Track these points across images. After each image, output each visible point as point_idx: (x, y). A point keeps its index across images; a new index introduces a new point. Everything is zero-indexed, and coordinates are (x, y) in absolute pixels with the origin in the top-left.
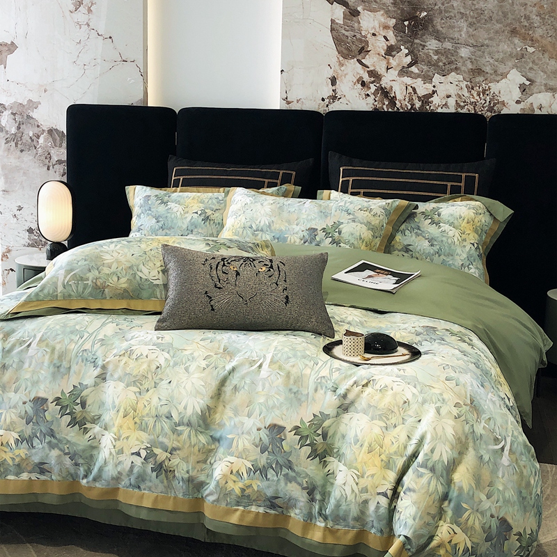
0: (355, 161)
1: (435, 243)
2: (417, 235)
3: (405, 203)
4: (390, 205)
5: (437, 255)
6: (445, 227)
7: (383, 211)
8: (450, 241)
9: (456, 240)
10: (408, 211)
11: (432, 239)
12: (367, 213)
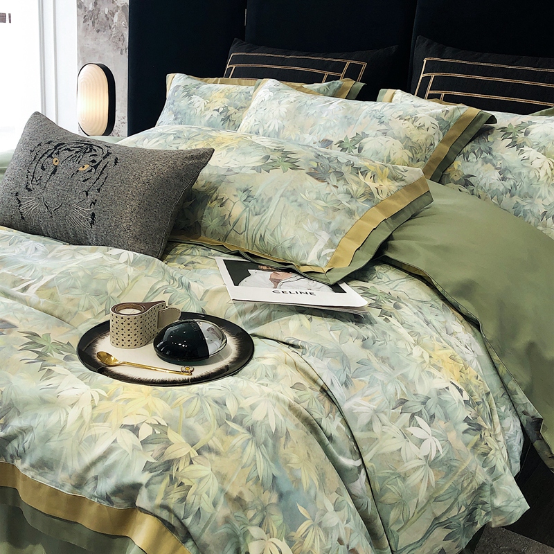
0: (448, 50)
1: (509, 176)
2: (486, 161)
3: (475, 111)
4: (449, 114)
5: (509, 195)
6: (530, 152)
7: (436, 122)
8: (532, 175)
9: (542, 173)
10: (479, 125)
11: (506, 169)
12: (408, 124)
